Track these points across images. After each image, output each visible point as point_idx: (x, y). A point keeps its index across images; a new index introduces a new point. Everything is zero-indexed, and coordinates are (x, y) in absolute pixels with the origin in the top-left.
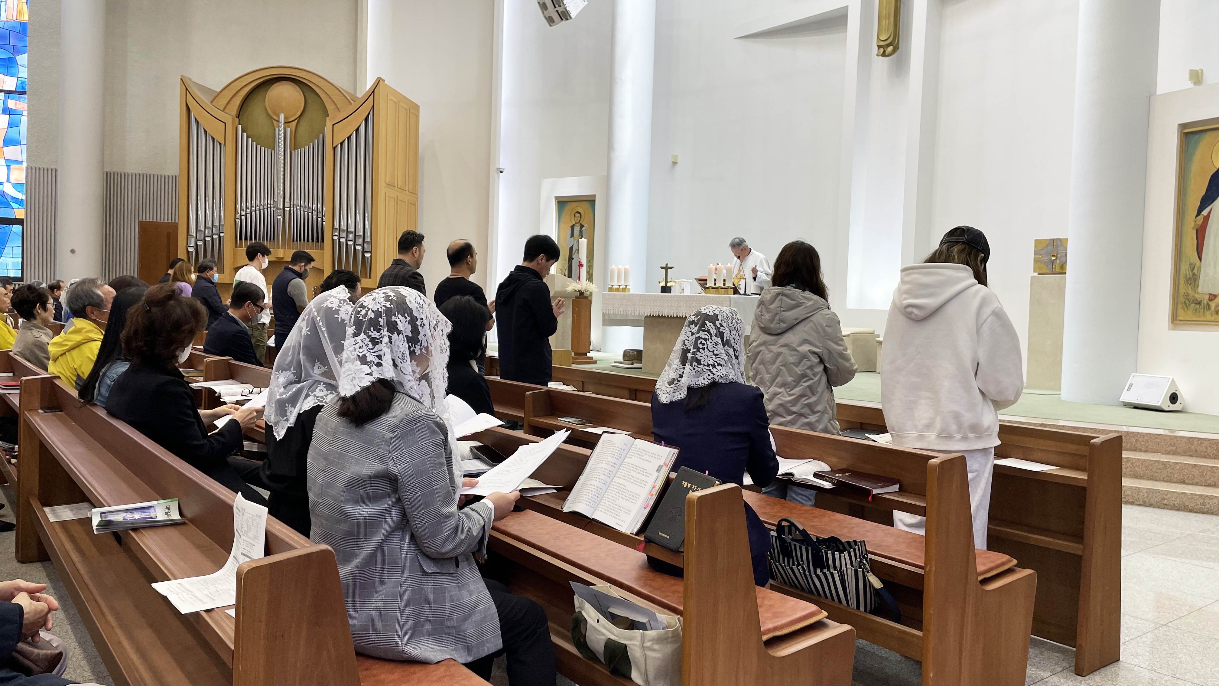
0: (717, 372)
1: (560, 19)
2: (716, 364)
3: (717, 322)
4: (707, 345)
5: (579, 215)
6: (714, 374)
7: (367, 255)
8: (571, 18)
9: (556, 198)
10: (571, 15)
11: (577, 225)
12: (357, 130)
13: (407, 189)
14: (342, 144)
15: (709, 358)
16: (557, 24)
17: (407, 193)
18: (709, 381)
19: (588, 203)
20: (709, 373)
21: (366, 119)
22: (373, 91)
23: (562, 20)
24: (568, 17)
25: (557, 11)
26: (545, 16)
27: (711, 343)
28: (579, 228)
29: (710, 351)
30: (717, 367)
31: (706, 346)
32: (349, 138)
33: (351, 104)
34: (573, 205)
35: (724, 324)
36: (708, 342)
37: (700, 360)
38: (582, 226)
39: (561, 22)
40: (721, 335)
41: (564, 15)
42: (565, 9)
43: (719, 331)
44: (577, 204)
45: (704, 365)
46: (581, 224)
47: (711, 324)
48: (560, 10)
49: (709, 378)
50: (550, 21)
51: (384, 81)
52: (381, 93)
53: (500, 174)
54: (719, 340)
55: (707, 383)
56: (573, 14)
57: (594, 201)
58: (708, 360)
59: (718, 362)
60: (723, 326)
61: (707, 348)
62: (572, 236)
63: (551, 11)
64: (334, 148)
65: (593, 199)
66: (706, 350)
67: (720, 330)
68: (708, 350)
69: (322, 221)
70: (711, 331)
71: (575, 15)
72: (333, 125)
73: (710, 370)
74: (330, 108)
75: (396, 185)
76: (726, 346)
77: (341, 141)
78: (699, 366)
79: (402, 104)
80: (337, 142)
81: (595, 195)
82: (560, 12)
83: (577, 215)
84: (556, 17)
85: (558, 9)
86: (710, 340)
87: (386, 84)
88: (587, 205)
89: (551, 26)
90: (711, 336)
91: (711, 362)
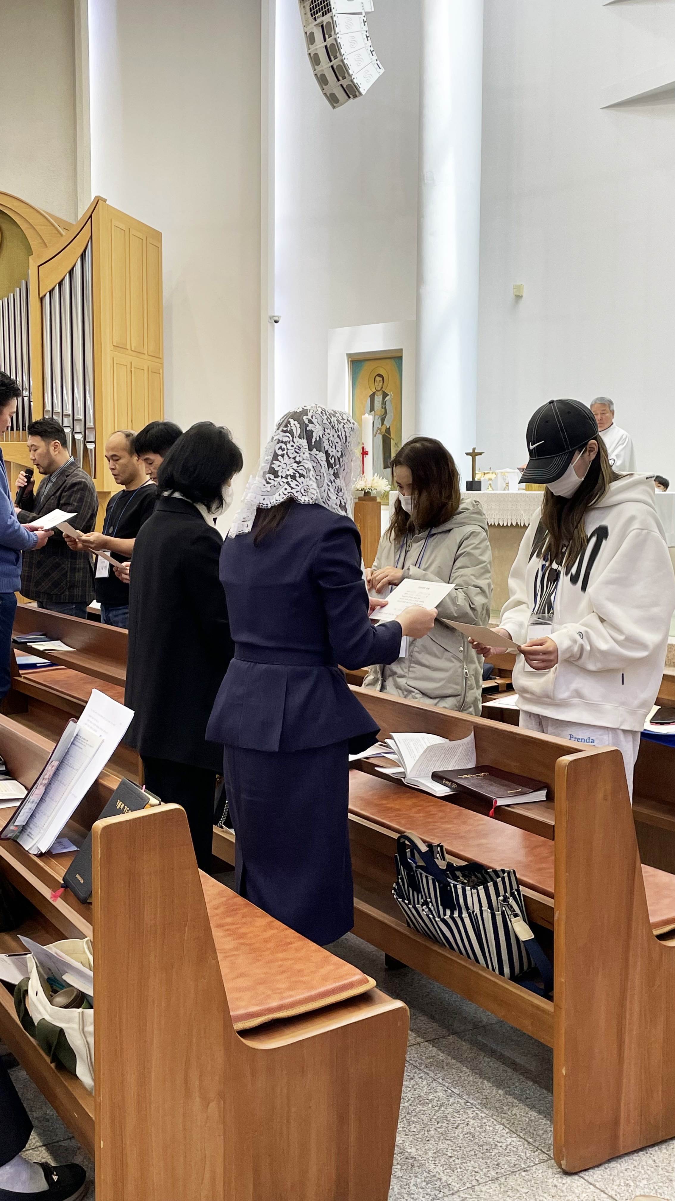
0: (297, 485)
1: (347, 97)
2: (297, 475)
3: (305, 418)
4: (287, 449)
5: (381, 379)
6: (292, 488)
7: (90, 446)
8: (360, 94)
9: (349, 355)
10: (361, 90)
11: (378, 393)
12: (71, 272)
13: (146, 352)
14: (51, 292)
15: (288, 467)
16: (342, 105)
17: (146, 357)
18: (285, 497)
19: (392, 361)
20: (287, 486)
21: (83, 256)
22: (91, 216)
23: (349, 97)
24: (357, 94)
25: (341, 85)
26: (325, 94)
27: (292, 446)
28: (381, 397)
29: (290, 458)
30: (298, 479)
31: (285, 452)
32: (60, 284)
33: (61, 235)
34: (373, 364)
35: (314, 420)
36: (289, 446)
37: (277, 471)
38: (385, 395)
39: (347, 100)
40: (309, 435)
41: (352, 91)
42: (352, 81)
43: (306, 429)
44: (377, 363)
45: (282, 477)
46: (384, 392)
47: (296, 423)
48: (345, 83)
49: (286, 492)
50: (333, 100)
51: (105, 201)
52: (100, 216)
53: (276, 324)
54: (304, 442)
55: (282, 500)
56: (364, 89)
57: (401, 358)
58: (286, 470)
59: (301, 472)
60: (313, 423)
61: (287, 454)
62: (372, 409)
63: (334, 86)
64: (42, 299)
65: (399, 355)
66: (286, 456)
67: (308, 428)
68: (288, 456)
69: (30, 402)
70: (294, 431)
71: (366, 90)
72: (39, 266)
73: (288, 483)
74: (34, 243)
75: (129, 347)
76: (315, 449)
77: (50, 288)
78: (276, 479)
79: (133, 232)
80: (44, 290)
81: (402, 350)
82: (345, 87)
83: (378, 378)
84: (340, 94)
85: (342, 82)
86: (292, 443)
87: (108, 205)
88: (391, 364)
89: (334, 107)
90: (293, 438)
91: (291, 472)
